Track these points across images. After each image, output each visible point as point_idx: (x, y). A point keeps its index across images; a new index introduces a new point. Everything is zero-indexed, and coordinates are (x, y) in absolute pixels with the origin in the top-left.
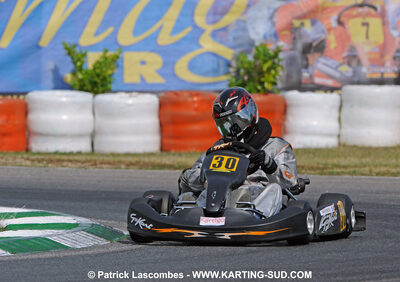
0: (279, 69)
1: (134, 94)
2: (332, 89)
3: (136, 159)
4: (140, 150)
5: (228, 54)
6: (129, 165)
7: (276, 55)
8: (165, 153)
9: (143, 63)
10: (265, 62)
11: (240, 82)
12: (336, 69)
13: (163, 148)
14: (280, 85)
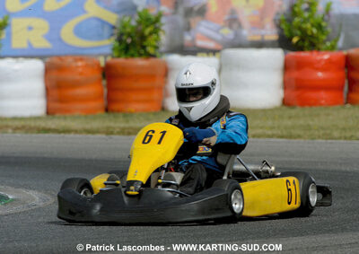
0: (161, 33)
1: (21, 59)
2: (214, 52)
3: (22, 123)
4: (27, 113)
5: (112, 18)
6: (16, 129)
7: (157, 20)
8: (50, 117)
9: (30, 28)
10: (147, 26)
11: (123, 46)
12: (217, 31)
13: (49, 112)
14: (162, 49)
